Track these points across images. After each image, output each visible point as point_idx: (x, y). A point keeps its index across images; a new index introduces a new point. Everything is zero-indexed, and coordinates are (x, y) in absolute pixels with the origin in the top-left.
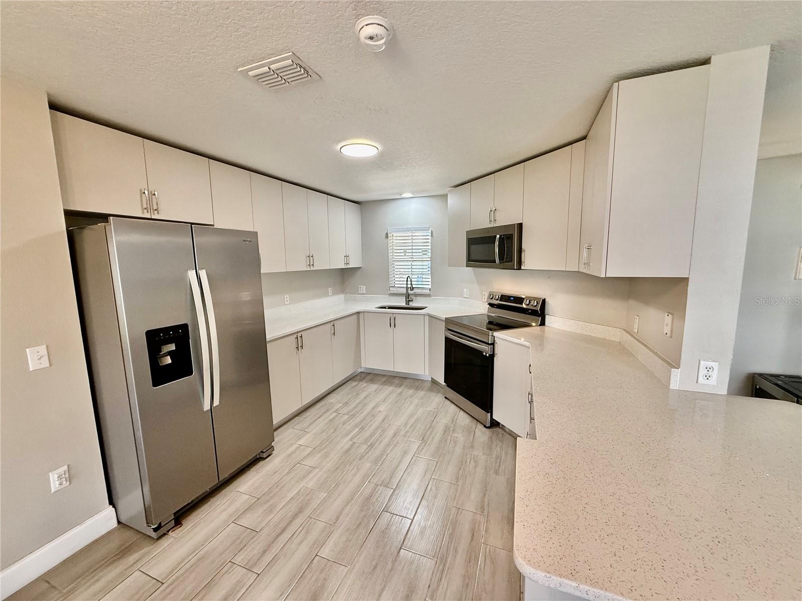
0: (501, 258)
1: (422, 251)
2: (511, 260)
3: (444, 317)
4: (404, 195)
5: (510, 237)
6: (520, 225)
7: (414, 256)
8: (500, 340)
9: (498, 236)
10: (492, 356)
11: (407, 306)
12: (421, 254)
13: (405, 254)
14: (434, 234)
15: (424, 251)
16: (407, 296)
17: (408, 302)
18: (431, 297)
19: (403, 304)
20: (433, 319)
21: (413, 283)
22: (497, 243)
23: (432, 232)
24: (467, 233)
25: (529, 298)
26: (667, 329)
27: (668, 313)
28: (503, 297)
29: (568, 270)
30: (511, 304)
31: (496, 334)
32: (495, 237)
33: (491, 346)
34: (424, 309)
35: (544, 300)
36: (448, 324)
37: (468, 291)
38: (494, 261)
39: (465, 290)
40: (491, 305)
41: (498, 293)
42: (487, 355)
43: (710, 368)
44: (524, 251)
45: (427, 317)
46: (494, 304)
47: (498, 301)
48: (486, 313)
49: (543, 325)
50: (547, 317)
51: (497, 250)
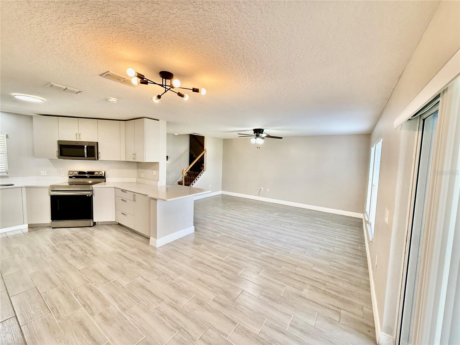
0: (88, 156)
2: (94, 156)
3: (49, 185)
5: (93, 147)
6: (97, 143)
8: (96, 188)
9: (86, 146)
10: (92, 196)
14: (9, 136)
18: (9, 177)
20: (31, 188)
22: (85, 149)
23: (7, 136)
24: (59, 142)
25: (97, 172)
26: (155, 174)
27: (155, 170)
28: (80, 173)
29: (121, 160)
30: (87, 175)
31: (93, 186)
32: (84, 146)
33: (91, 192)
34: (13, 185)
35: (105, 172)
36: (53, 188)
37: (46, 172)
38: (84, 157)
39: (42, 172)
40: (70, 177)
41: (76, 171)
42: (88, 196)
43: (163, 180)
44: (100, 153)
45: (25, 189)
46: (74, 176)
47: (77, 175)
48: (68, 182)
49: (105, 181)
50: (106, 178)
51: (86, 151)
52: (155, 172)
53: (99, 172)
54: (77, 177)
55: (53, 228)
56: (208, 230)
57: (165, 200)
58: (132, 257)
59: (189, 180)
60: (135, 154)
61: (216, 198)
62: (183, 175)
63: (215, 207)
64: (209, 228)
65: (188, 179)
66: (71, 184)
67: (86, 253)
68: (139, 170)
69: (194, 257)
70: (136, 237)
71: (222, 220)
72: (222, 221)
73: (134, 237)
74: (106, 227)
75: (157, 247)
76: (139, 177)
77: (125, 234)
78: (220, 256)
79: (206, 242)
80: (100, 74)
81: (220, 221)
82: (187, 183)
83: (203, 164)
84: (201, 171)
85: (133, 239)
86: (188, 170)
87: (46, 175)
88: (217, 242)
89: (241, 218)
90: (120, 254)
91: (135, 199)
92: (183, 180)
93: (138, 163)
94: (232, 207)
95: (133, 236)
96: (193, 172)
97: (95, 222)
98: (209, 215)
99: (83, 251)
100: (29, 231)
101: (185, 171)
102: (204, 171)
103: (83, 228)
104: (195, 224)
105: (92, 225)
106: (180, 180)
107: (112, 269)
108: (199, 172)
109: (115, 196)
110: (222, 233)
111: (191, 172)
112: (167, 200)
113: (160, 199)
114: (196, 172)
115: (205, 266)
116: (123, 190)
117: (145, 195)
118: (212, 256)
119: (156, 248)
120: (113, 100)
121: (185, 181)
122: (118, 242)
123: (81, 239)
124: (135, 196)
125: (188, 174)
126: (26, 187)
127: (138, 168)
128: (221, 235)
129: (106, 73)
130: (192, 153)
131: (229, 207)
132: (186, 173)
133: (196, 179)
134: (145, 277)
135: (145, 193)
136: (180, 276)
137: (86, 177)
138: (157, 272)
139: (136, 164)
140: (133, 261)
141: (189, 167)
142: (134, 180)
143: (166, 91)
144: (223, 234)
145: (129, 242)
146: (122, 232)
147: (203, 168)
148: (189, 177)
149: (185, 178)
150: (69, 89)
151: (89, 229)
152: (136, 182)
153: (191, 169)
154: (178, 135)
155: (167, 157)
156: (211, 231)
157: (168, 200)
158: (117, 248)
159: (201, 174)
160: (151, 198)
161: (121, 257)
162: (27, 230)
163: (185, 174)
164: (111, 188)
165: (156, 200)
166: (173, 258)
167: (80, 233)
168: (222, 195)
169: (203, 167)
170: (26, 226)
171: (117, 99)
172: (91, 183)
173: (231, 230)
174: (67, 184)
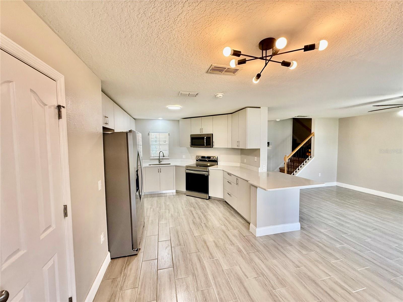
0: (207, 145)
1: (164, 141)
2: (210, 145)
3: (185, 165)
4: (159, 119)
5: (210, 138)
6: (212, 134)
7: (160, 142)
8: (211, 170)
9: (205, 137)
10: (208, 175)
11: (160, 164)
12: (163, 142)
13: (156, 142)
14: (170, 134)
15: (165, 141)
16: (159, 159)
17: (160, 162)
18: (169, 159)
19: (158, 163)
20: (177, 167)
21: (164, 154)
22: (205, 140)
23: (169, 134)
24: (191, 135)
25: (212, 157)
26: (256, 160)
27: (256, 156)
28: (203, 157)
29: (228, 148)
30: (206, 159)
31: (209, 168)
32: (204, 137)
33: (208, 172)
34: (170, 164)
35: (217, 157)
36: (188, 168)
37: (185, 156)
38: (204, 145)
39: (183, 156)
40: (197, 160)
41: (200, 156)
42: (205, 175)
43: (264, 167)
44: (214, 142)
45: (175, 167)
46: (199, 160)
47: (201, 159)
48: (195, 163)
49: (217, 164)
50: (218, 162)
51: (205, 141)
52: (256, 158)
53: (213, 157)
54: (201, 160)
55: (187, 195)
56: (320, 232)
57: (265, 190)
58: (233, 238)
59: (292, 167)
60: (239, 142)
61: (329, 190)
62: (285, 161)
63: (328, 202)
64: (322, 231)
65: (291, 165)
66: (197, 165)
67: (201, 222)
68: (242, 155)
69: (302, 267)
70: (238, 218)
71: (342, 223)
72: (342, 225)
73: (236, 218)
74: (217, 201)
75: (257, 236)
76: (242, 162)
77: (230, 212)
78: (345, 282)
79: (318, 250)
80: (206, 71)
81: (339, 224)
82: (290, 169)
83: (310, 150)
84: (308, 157)
85: (235, 220)
86: (291, 157)
87: (185, 158)
88: (337, 255)
89: (377, 227)
90: (224, 232)
91: (237, 183)
92: (285, 166)
93: (241, 149)
94: (358, 206)
95: (236, 216)
96: (297, 158)
97: (210, 197)
98: (320, 212)
99: (200, 220)
100: (176, 195)
101: (288, 157)
102: (311, 157)
103: (202, 199)
104: (301, 219)
105: (208, 199)
106: (282, 165)
107: (217, 246)
108: (304, 158)
109: (224, 178)
110: (344, 243)
111: (295, 158)
112: (267, 189)
113: (260, 187)
114: (300, 159)
115: (319, 289)
116: (229, 174)
117: (247, 181)
118: (330, 276)
119: (255, 236)
120: (220, 95)
121: (288, 167)
122: (224, 219)
123: (200, 209)
124: (237, 180)
125: (290, 160)
126: (175, 166)
127: (241, 154)
128: (343, 246)
129: (210, 68)
130: (296, 138)
131: (352, 206)
132: (289, 159)
133: (300, 166)
134: (244, 270)
135: (247, 179)
136: (283, 287)
137: (206, 161)
138: (255, 268)
139: (240, 151)
140: (234, 244)
141: (292, 153)
142: (238, 165)
143: (266, 64)
144: (345, 245)
145: (231, 222)
146: (228, 210)
147: (309, 154)
148: (292, 163)
149: (288, 164)
150: (191, 94)
151: (206, 201)
152: (240, 167)
153: (294, 156)
154: (280, 121)
155: (268, 143)
156: (325, 235)
157: (269, 190)
158: (222, 225)
159: (307, 161)
160: (251, 184)
161: (225, 235)
162: (175, 194)
163: (287, 160)
164: (221, 171)
165: (256, 187)
166: (274, 257)
167: (200, 203)
168: (338, 188)
169: (310, 152)
170: (175, 191)
171: (223, 94)
172: (209, 165)
173: (361, 244)
174: (195, 165)
